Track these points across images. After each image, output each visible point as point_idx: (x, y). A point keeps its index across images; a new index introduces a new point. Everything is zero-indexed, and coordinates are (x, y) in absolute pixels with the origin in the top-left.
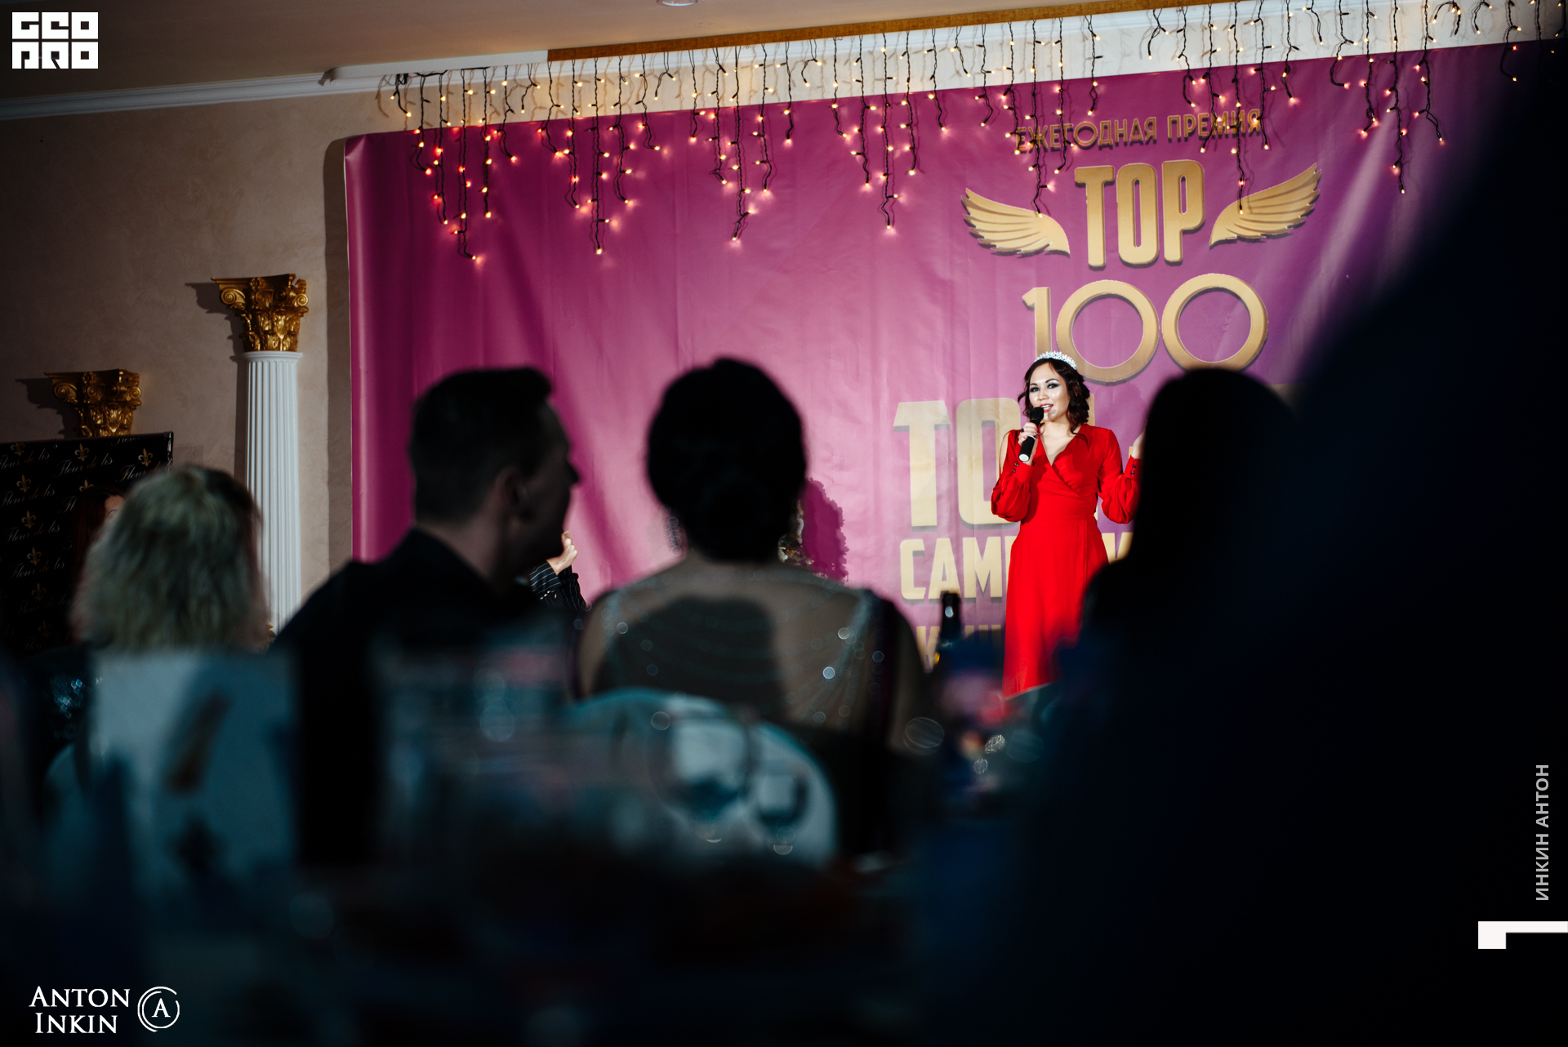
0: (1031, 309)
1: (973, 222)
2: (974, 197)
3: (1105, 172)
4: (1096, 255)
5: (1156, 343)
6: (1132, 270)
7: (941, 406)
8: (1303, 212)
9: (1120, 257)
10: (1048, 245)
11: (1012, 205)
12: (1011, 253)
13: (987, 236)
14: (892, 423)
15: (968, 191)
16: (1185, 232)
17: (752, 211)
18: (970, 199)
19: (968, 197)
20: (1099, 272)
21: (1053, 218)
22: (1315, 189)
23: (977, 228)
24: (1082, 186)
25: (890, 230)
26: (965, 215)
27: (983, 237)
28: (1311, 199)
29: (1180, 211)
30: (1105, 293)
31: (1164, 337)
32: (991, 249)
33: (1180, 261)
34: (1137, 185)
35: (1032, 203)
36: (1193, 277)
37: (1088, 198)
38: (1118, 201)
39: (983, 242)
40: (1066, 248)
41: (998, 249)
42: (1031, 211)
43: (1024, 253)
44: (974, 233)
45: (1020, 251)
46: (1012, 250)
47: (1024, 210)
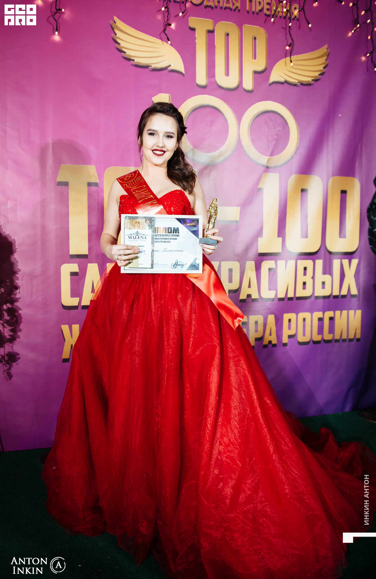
1: (119, 41)
2: (119, 23)
3: (208, 24)
5: (236, 141)
6: (222, 91)
8: (319, 73)
9: (216, 82)
10: (170, 66)
11: (146, 33)
12: (146, 67)
13: (129, 53)
14: (56, 178)
15: (115, 18)
16: (255, 72)
18: (116, 24)
19: (115, 22)
20: (203, 89)
21: (174, 47)
22: (326, 60)
23: (121, 45)
24: (193, 30)
25: (57, 37)
26: (113, 35)
27: (125, 53)
28: (323, 66)
29: (253, 58)
30: (206, 104)
31: (241, 138)
32: (131, 61)
33: (252, 90)
34: (228, 36)
35: (160, 35)
36: (259, 102)
37: (197, 38)
38: (215, 44)
39: (125, 56)
40: (182, 70)
41: (136, 62)
42: (159, 40)
43: (154, 68)
44: (120, 49)
45: (151, 66)
46: (146, 65)
47: (155, 38)
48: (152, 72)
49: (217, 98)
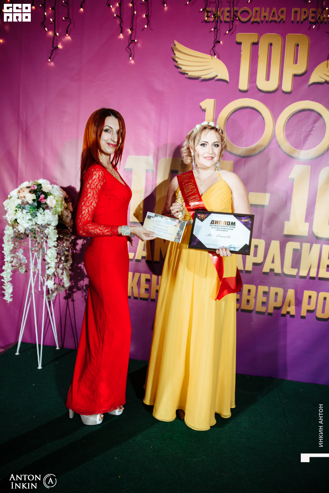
0: (204, 111)
1: (177, 59)
2: (179, 46)
3: (254, 37)
4: (243, 84)
5: (271, 136)
6: (262, 94)
7: (151, 159)
9: (257, 86)
10: (217, 76)
11: (199, 51)
12: (197, 78)
13: (184, 68)
14: (125, 166)
15: (176, 42)
16: (295, 76)
17: (60, 46)
18: (176, 47)
19: (175, 45)
20: (244, 93)
21: (221, 60)
23: (179, 63)
24: (240, 44)
26: (173, 55)
29: (294, 63)
30: (246, 106)
31: (276, 134)
32: (185, 75)
33: (290, 92)
34: (271, 46)
35: (210, 51)
36: (297, 102)
37: (242, 51)
38: (259, 54)
39: (181, 71)
40: (227, 79)
41: (189, 76)
42: (210, 55)
43: (203, 79)
44: (177, 66)
45: (201, 78)
46: (197, 77)
47: (206, 54)
48: (202, 82)
49: (256, 101)
